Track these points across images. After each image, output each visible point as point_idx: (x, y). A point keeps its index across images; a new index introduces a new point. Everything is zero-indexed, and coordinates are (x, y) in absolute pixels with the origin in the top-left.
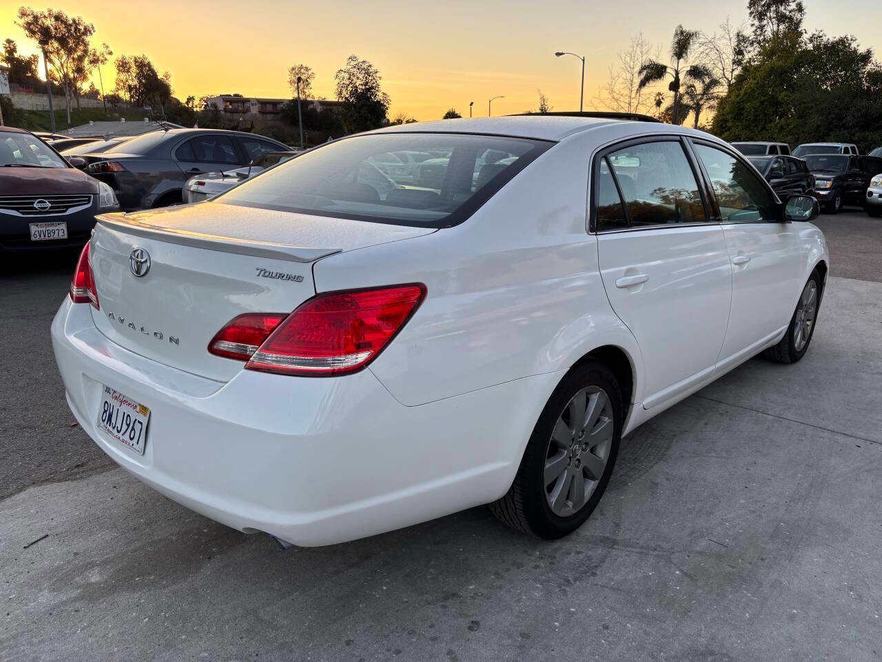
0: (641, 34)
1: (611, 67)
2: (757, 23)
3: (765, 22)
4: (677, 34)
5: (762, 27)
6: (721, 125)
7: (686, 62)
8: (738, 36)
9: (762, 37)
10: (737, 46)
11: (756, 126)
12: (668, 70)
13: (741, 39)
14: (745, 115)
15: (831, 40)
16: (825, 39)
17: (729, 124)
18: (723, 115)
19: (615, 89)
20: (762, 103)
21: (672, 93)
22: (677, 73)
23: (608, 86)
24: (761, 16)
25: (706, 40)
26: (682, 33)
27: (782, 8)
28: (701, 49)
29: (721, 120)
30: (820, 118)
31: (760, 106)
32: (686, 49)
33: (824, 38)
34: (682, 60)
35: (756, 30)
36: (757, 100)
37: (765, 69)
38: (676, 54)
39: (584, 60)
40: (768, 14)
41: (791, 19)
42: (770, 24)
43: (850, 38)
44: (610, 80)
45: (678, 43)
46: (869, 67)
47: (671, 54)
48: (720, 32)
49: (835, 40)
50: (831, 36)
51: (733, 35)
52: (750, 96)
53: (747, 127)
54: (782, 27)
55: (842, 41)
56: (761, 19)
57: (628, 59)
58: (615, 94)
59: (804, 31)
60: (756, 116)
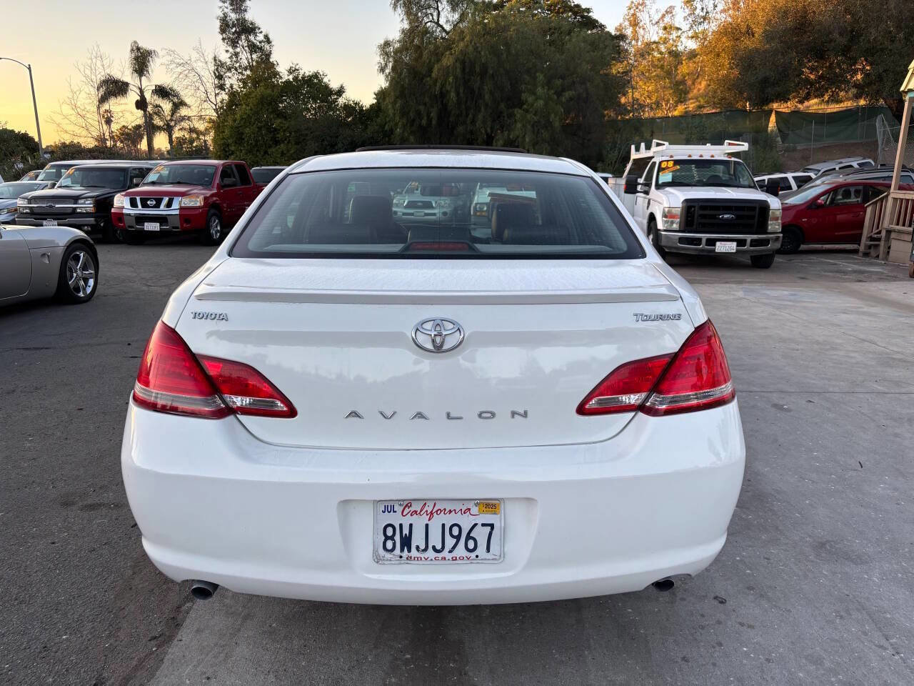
0: (98, 46)
1: (69, 80)
2: (230, 49)
3: (238, 50)
4: (132, 50)
5: (236, 54)
6: (224, 149)
7: (149, 80)
8: (215, 60)
9: (238, 64)
10: (217, 69)
11: (258, 150)
12: (131, 87)
13: (219, 64)
14: (246, 139)
15: (307, 74)
16: (302, 73)
17: (233, 148)
18: (224, 138)
19: (79, 104)
20: (260, 128)
21: (140, 113)
22: (142, 91)
23: (68, 100)
24: (234, 43)
25: (182, 61)
26: (138, 49)
27: (252, 38)
28: (179, 69)
29: (223, 144)
30: (316, 144)
31: (258, 131)
32: (146, 66)
33: (300, 71)
34: (143, 78)
35: (232, 56)
36: (255, 126)
37: (256, 96)
38: (136, 71)
39: (29, 68)
40: (240, 42)
41: (261, 49)
42: (244, 52)
43: (321, 74)
44: (71, 94)
45: (136, 59)
46: (341, 101)
47: (131, 70)
48: (194, 56)
49: (311, 74)
50: (307, 70)
51: (210, 59)
52: (247, 121)
53: (250, 151)
54: (254, 56)
55: (316, 76)
56: (234, 46)
57: (88, 72)
58: (79, 110)
59: (276, 63)
60: (257, 141)
